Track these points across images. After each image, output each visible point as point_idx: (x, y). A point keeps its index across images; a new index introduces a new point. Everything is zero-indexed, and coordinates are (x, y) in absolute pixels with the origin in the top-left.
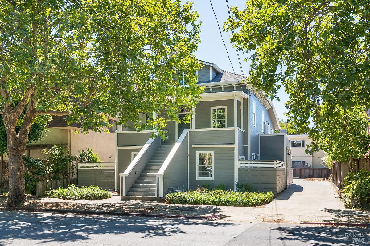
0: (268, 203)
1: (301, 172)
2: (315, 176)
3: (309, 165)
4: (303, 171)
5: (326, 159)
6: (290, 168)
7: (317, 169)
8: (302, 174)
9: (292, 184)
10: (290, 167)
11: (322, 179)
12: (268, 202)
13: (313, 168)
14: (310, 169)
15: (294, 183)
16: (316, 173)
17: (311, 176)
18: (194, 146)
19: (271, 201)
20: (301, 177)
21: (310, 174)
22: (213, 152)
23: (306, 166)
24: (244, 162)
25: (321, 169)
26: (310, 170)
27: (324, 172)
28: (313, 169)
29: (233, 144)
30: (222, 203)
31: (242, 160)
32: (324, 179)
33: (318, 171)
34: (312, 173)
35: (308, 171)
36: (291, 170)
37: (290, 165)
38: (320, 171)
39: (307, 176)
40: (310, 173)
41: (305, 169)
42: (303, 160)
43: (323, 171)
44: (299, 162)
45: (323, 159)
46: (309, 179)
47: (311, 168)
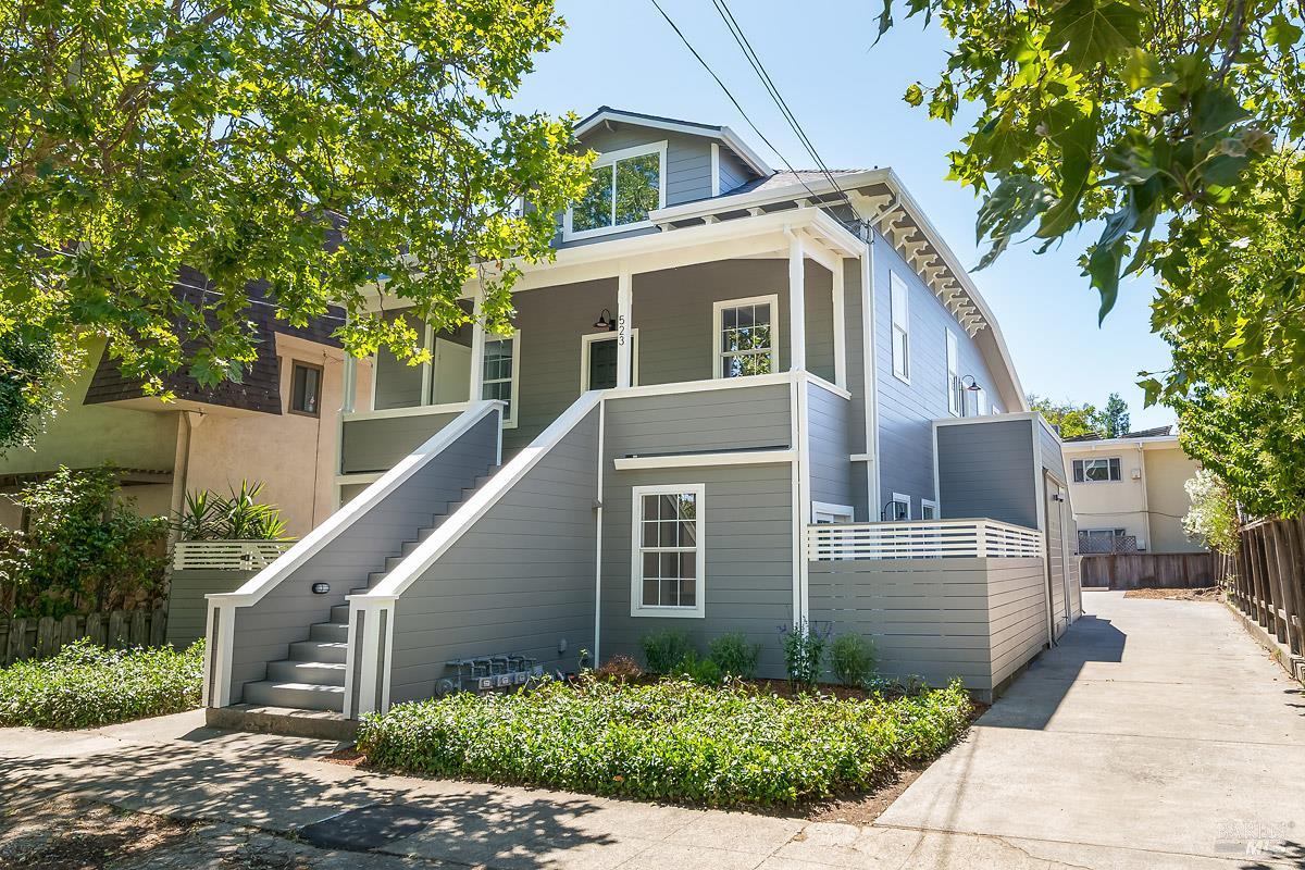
0: (920, 762)
1: (1113, 569)
2: (1164, 579)
3: (1141, 543)
4: (1122, 565)
5: (1199, 521)
6: (1066, 553)
7: (1168, 555)
8: (1119, 575)
9: (1081, 617)
10: (1066, 549)
11: (1190, 592)
12: (924, 759)
13: (1157, 552)
14: (1142, 555)
15: (1088, 611)
16: (1167, 569)
17: (1150, 583)
18: (621, 464)
19: (945, 748)
20: (1113, 586)
21: (1147, 574)
22: (699, 489)
23: (1128, 544)
24: (848, 530)
25: (1184, 556)
26: (1143, 561)
27: (1195, 568)
28: (1156, 557)
29: (786, 447)
30: (626, 776)
31: (835, 524)
32: (1200, 593)
33: (1174, 564)
34: (1151, 571)
35: (1136, 562)
36: (1072, 563)
37: (1069, 543)
38: (1181, 563)
39: (1135, 579)
40: (1144, 572)
41: (1126, 555)
42: (1119, 526)
43: (1190, 564)
44: (1107, 534)
45: (1188, 521)
46: (1144, 591)
47: (1149, 551)
